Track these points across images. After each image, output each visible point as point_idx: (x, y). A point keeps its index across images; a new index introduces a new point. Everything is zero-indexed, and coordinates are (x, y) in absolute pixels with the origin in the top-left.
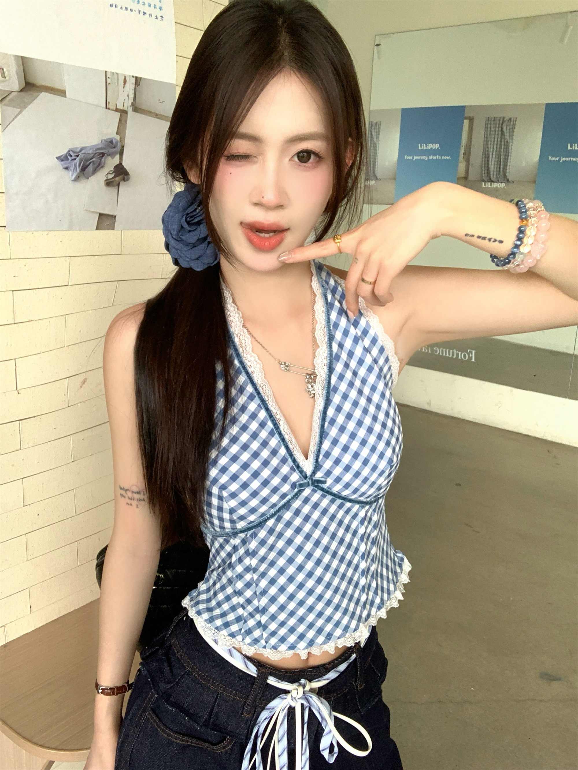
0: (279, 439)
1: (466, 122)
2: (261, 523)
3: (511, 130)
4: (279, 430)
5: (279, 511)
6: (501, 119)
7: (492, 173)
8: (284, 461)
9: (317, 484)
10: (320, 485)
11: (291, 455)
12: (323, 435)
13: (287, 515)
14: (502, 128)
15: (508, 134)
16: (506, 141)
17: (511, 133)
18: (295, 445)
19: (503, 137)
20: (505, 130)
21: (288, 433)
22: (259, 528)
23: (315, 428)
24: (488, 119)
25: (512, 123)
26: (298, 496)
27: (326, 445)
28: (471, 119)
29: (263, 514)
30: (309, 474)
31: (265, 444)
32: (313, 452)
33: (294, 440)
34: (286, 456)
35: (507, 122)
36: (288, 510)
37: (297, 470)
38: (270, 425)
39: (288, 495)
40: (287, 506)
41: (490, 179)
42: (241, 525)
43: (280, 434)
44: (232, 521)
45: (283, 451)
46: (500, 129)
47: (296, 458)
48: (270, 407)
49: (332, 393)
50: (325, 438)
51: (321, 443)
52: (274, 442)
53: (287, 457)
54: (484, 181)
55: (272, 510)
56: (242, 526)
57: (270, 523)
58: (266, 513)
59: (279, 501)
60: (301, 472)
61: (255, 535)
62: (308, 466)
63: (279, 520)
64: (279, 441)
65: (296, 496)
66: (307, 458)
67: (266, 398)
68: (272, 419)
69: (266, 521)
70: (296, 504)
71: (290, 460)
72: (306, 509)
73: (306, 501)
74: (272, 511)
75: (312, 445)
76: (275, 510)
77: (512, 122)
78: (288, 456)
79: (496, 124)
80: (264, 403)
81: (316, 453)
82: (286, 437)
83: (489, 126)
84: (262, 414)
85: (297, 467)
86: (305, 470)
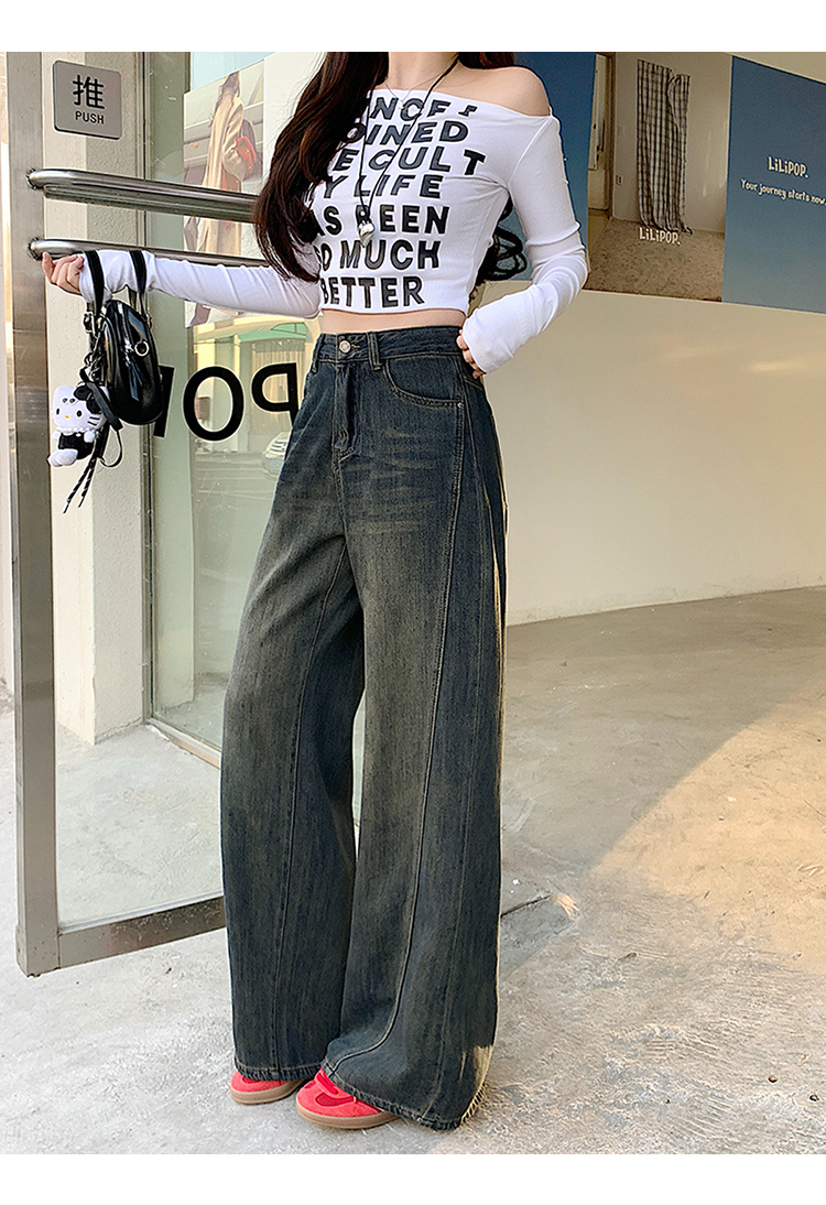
7: (655, 206)
41: (653, 220)
54: (643, 225)
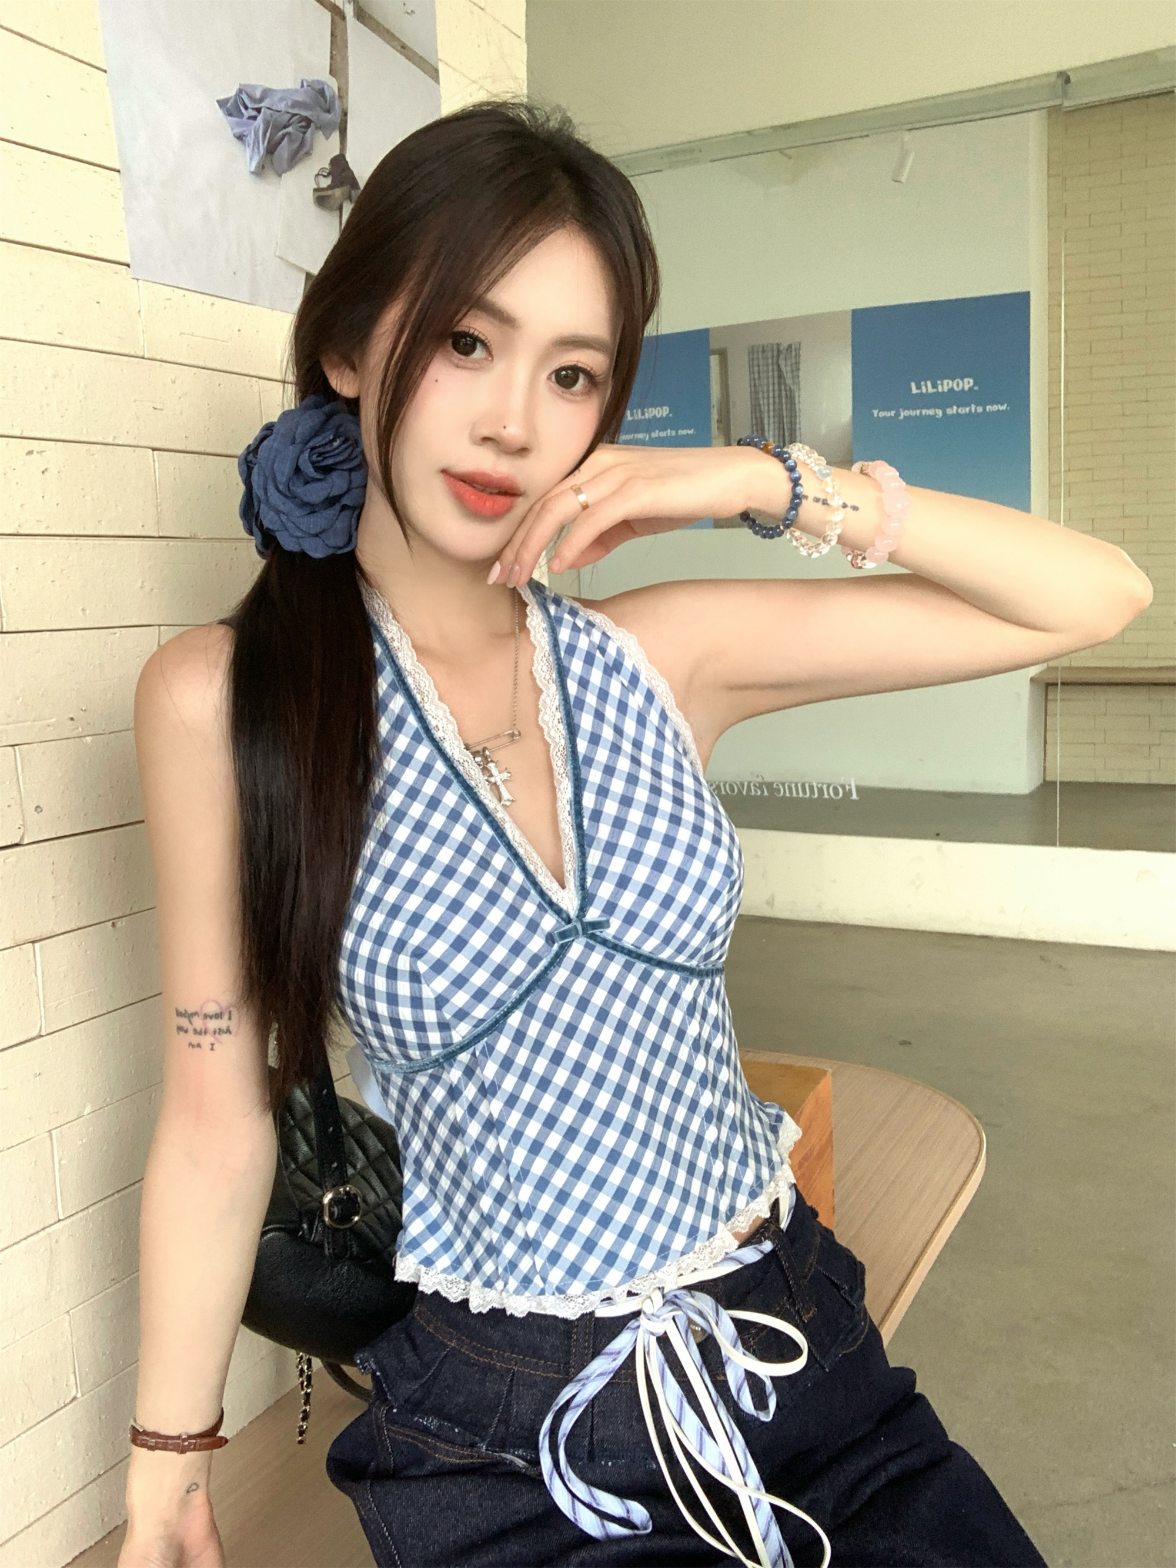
0: (508, 855)
1: (714, 360)
2: (497, 1021)
3: (794, 367)
4: (505, 839)
5: (528, 991)
6: (775, 348)
8: (523, 894)
9: (592, 931)
10: (597, 932)
11: (535, 884)
12: (584, 841)
13: (546, 1001)
14: (779, 366)
15: (789, 375)
16: (788, 388)
17: (795, 373)
18: (540, 865)
19: (782, 381)
20: (783, 368)
21: (523, 844)
22: (496, 1033)
23: (567, 831)
24: (752, 350)
25: (793, 354)
26: (562, 960)
27: (594, 857)
28: (722, 354)
29: (500, 1003)
30: (573, 913)
31: (484, 864)
32: (572, 873)
33: (535, 855)
34: (525, 885)
35: (784, 352)
36: (544, 990)
37: (550, 911)
38: (486, 829)
39: (541, 959)
40: (541, 982)
42: (461, 1032)
43: (509, 847)
44: (444, 1026)
45: (518, 877)
46: (775, 367)
47: (544, 889)
48: (482, 798)
49: (583, 769)
50: (590, 847)
51: (583, 856)
52: (499, 860)
53: (527, 888)
55: (516, 991)
56: (463, 1035)
57: (515, 1019)
58: (504, 999)
59: (526, 972)
60: (558, 911)
61: (490, 1049)
62: (569, 901)
63: (530, 1012)
64: (508, 859)
65: (557, 960)
66: (563, 887)
67: (473, 783)
68: (490, 819)
69: (506, 1015)
70: (560, 976)
71: (533, 892)
72: (579, 986)
73: (578, 969)
74: (515, 994)
75: (567, 860)
76: (521, 992)
77: (793, 351)
78: (528, 886)
79: (767, 358)
80: (470, 793)
81: (578, 874)
82: (521, 851)
83: (755, 362)
84: (470, 812)
85: (548, 904)
86: (565, 908)
